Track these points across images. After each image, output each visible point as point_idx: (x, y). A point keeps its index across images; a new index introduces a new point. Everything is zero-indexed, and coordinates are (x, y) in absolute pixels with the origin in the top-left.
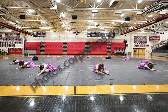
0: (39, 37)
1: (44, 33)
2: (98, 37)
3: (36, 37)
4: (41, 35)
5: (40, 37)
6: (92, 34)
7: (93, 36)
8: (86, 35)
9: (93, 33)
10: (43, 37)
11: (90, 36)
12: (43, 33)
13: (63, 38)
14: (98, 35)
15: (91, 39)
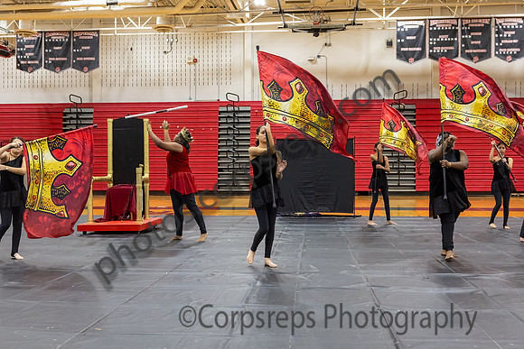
0: (53, 67)
1: (86, 42)
2: (482, 57)
3: (38, 67)
4: (66, 53)
5: (62, 66)
6: (435, 34)
7: (445, 49)
8: (389, 44)
9: (443, 32)
10: (80, 66)
11: (420, 56)
12: (79, 43)
13: (220, 74)
14: (487, 45)
15: (424, 75)
